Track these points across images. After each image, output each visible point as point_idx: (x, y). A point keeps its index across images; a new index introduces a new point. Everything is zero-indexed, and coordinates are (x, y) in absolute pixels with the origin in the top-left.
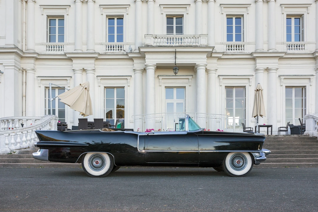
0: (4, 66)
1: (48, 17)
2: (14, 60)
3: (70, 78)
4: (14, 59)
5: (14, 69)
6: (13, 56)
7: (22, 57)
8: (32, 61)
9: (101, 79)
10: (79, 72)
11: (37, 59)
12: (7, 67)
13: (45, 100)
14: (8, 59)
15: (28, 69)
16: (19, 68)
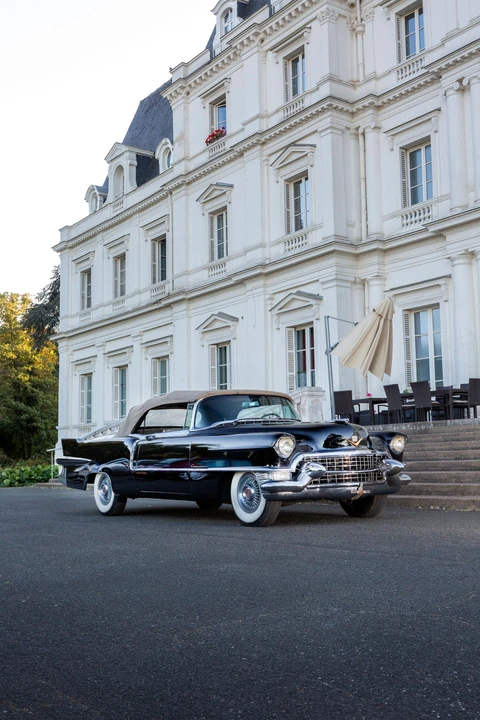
0: (322, 283)
1: (406, 150)
2: (335, 267)
3: (444, 279)
4: (336, 265)
5: (337, 286)
6: (332, 261)
7: (357, 256)
8: (375, 259)
10: (461, 261)
11: (386, 251)
12: (325, 286)
13: (407, 341)
14: (327, 269)
15: (369, 277)
16: (353, 279)
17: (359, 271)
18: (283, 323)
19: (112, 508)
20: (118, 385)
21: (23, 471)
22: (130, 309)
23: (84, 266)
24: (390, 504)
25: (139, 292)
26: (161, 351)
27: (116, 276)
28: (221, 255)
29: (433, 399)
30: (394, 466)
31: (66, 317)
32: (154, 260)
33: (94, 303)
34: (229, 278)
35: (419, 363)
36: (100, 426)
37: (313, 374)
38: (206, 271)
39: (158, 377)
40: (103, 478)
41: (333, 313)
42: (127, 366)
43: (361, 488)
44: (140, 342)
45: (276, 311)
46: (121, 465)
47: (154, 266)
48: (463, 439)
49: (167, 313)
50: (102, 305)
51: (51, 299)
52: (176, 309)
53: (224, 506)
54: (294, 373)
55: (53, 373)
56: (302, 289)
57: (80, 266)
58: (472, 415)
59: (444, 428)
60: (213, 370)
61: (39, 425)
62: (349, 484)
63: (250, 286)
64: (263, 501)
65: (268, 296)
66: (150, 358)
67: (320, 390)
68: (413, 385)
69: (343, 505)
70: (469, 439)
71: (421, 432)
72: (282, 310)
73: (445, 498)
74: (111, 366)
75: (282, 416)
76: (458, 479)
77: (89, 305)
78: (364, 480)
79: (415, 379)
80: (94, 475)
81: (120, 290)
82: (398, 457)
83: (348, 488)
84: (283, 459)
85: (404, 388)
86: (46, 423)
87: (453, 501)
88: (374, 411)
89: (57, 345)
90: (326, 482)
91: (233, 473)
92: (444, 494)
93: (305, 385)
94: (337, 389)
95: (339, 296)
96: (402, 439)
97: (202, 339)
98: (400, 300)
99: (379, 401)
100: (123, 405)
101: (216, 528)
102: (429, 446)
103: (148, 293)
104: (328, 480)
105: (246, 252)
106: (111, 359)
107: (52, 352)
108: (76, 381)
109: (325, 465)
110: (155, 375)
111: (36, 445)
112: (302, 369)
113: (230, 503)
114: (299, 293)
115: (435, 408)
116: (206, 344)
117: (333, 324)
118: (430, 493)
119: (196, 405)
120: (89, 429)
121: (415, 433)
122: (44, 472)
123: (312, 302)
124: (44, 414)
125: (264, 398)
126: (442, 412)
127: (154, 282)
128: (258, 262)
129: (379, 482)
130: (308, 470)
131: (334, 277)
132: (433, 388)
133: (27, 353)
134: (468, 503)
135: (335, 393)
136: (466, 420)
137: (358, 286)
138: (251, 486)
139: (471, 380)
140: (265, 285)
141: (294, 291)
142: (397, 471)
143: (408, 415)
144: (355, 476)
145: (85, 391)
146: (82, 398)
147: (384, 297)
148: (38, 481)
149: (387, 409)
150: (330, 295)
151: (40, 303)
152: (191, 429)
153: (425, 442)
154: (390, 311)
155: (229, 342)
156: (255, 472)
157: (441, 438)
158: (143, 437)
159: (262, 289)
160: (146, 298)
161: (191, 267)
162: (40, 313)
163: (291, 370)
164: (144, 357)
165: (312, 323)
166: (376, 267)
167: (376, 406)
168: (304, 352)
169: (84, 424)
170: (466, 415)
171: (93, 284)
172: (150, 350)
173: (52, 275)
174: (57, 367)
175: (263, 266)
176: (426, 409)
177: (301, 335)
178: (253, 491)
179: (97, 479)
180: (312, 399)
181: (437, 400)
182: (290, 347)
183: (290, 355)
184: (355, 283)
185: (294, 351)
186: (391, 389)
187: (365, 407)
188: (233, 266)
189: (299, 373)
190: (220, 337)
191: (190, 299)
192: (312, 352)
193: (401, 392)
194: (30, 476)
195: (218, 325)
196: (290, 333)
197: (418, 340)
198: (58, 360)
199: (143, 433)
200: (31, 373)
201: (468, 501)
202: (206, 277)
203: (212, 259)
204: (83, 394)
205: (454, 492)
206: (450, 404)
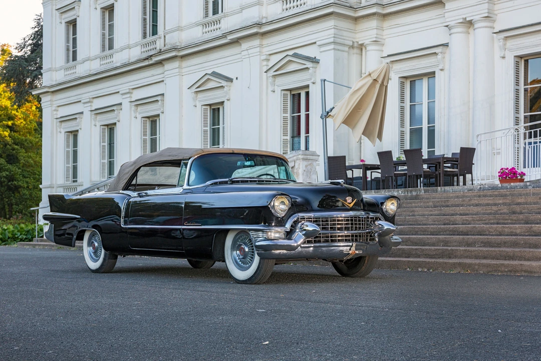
0: (319, 46)
2: (333, 30)
3: (441, 47)
4: (334, 28)
5: (334, 49)
6: (330, 23)
7: (356, 19)
8: (373, 23)
9: (506, 37)
10: (459, 30)
11: (385, 16)
12: (323, 49)
13: (402, 109)
14: (325, 31)
15: (366, 42)
16: (351, 43)
17: (358, 36)
18: (278, 86)
19: (102, 265)
20: (106, 144)
21: (5, 230)
22: (118, 64)
23: (69, 16)
24: (381, 265)
25: (129, 47)
26: (151, 110)
27: (104, 28)
28: (215, 12)
29: (425, 166)
30: (386, 227)
31: (50, 70)
32: (145, 13)
33: (80, 57)
34: (224, 36)
35: (412, 131)
36: (86, 185)
37: (307, 138)
38: (200, 28)
39: (148, 137)
40: (92, 235)
41: (330, 77)
42: (115, 124)
43: (353, 248)
44: (129, 100)
45: (271, 73)
46: (111, 222)
47: (145, 20)
48: (453, 206)
49: (157, 71)
50: (88, 59)
51: (32, 51)
52: (168, 66)
53: (218, 264)
54: (288, 138)
55: (35, 130)
56: (299, 51)
57: (65, 16)
58: (461, 183)
59: (434, 195)
60: (205, 131)
61: (20, 183)
62: (342, 244)
63: (245, 45)
64: (257, 259)
65: (264, 57)
66: (139, 117)
67: (314, 154)
68: (406, 152)
69: (335, 265)
70: (458, 206)
71: (412, 198)
72: (279, 72)
73: (433, 260)
74: (98, 124)
75: (277, 177)
76: (446, 243)
77: (74, 59)
78: (356, 240)
79: (407, 147)
80: (83, 232)
81: (108, 44)
82: (391, 219)
83: (341, 248)
84: (278, 218)
85: (397, 155)
86: (27, 182)
87: (440, 264)
88: (366, 178)
89: (39, 101)
90: (319, 242)
91: (227, 231)
92: (431, 257)
93: (299, 149)
94: (331, 154)
95: (337, 60)
96: (395, 202)
97: (195, 99)
98: (396, 67)
99: (373, 168)
100: (111, 165)
101: (209, 285)
102: (419, 211)
103: (139, 48)
104: (322, 239)
105: (242, 9)
106: (99, 117)
107: (34, 108)
108: (61, 139)
109: (319, 225)
110: (145, 135)
111: (17, 204)
112: (296, 133)
113: (224, 261)
114: (296, 55)
115: (427, 176)
116: (199, 105)
117: (329, 87)
118: (419, 257)
119: (190, 162)
120: (75, 189)
121: (406, 199)
122: (28, 231)
123: (309, 64)
124: (26, 174)
125: (259, 159)
126: (433, 180)
127: (145, 36)
128: (255, 20)
129: (371, 243)
130: (302, 229)
131: (332, 40)
132: (425, 156)
133: (6, 108)
134: (454, 265)
135: (329, 158)
136: (456, 187)
137: (355, 51)
138: (245, 244)
139: (462, 149)
140: (261, 46)
141: (291, 53)
142: (388, 232)
143: (399, 182)
144: (349, 236)
145: (71, 149)
146: (68, 156)
147: (382, 62)
148: (21, 240)
149: (379, 175)
150: (327, 59)
151: (19, 54)
152: (185, 187)
153: (416, 207)
154: (386, 78)
155: (222, 103)
156: (250, 230)
157: (431, 204)
158: (135, 194)
159: (258, 49)
160: (136, 53)
161: (184, 24)
162: (20, 65)
163: (285, 134)
164: (133, 115)
165: (308, 86)
166: (375, 31)
167: (369, 172)
168: (299, 116)
169: (69, 183)
170: (455, 184)
171: (78, 36)
172: (140, 108)
173: (34, 24)
174: (40, 124)
175: (259, 25)
176: (418, 177)
177: (296, 98)
178: (247, 249)
179: (87, 236)
180: (305, 163)
181: (429, 167)
182: (285, 111)
183: (285, 119)
184: (352, 47)
185: (288, 115)
186: (385, 156)
187: (358, 173)
188: (228, 23)
189: (293, 137)
190: (214, 97)
191: (183, 57)
192: (307, 116)
193: (395, 159)
194: (14, 235)
195: (211, 85)
196: (285, 96)
197: (412, 107)
198: (41, 117)
199: (134, 190)
200: (12, 128)
201: (454, 264)
202: (200, 34)
203: (207, 15)
204: (68, 152)
205: (442, 255)
206: (441, 172)
